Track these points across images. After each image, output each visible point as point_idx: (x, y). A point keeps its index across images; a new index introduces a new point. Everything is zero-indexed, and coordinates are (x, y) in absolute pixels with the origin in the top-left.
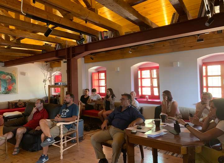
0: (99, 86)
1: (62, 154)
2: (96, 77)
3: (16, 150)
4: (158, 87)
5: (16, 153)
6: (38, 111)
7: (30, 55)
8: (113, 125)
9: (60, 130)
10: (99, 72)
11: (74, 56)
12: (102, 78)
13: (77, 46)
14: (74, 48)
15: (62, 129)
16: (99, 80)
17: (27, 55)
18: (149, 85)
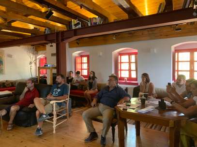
0: (82, 69)
1: (54, 129)
2: (79, 60)
3: (10, 126)
4: (136, 70)
5: (10, 128)
6: (29, 91)
7: (19, 38)
8: (102, 103)
9: (53, 107)
10: (82, 56)
11: (64, 40)
12: (84, 62)
13: (66, 31)
14: (63, 32)
15: (54, 107)
16: (82, 63)
17: (16, 38)
18: (128, 68)
